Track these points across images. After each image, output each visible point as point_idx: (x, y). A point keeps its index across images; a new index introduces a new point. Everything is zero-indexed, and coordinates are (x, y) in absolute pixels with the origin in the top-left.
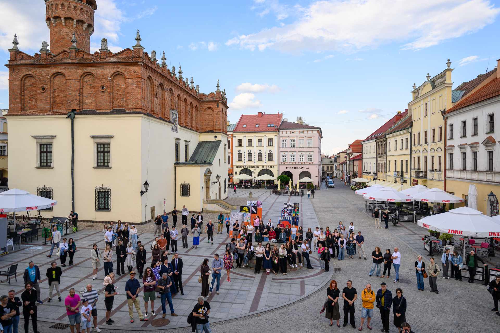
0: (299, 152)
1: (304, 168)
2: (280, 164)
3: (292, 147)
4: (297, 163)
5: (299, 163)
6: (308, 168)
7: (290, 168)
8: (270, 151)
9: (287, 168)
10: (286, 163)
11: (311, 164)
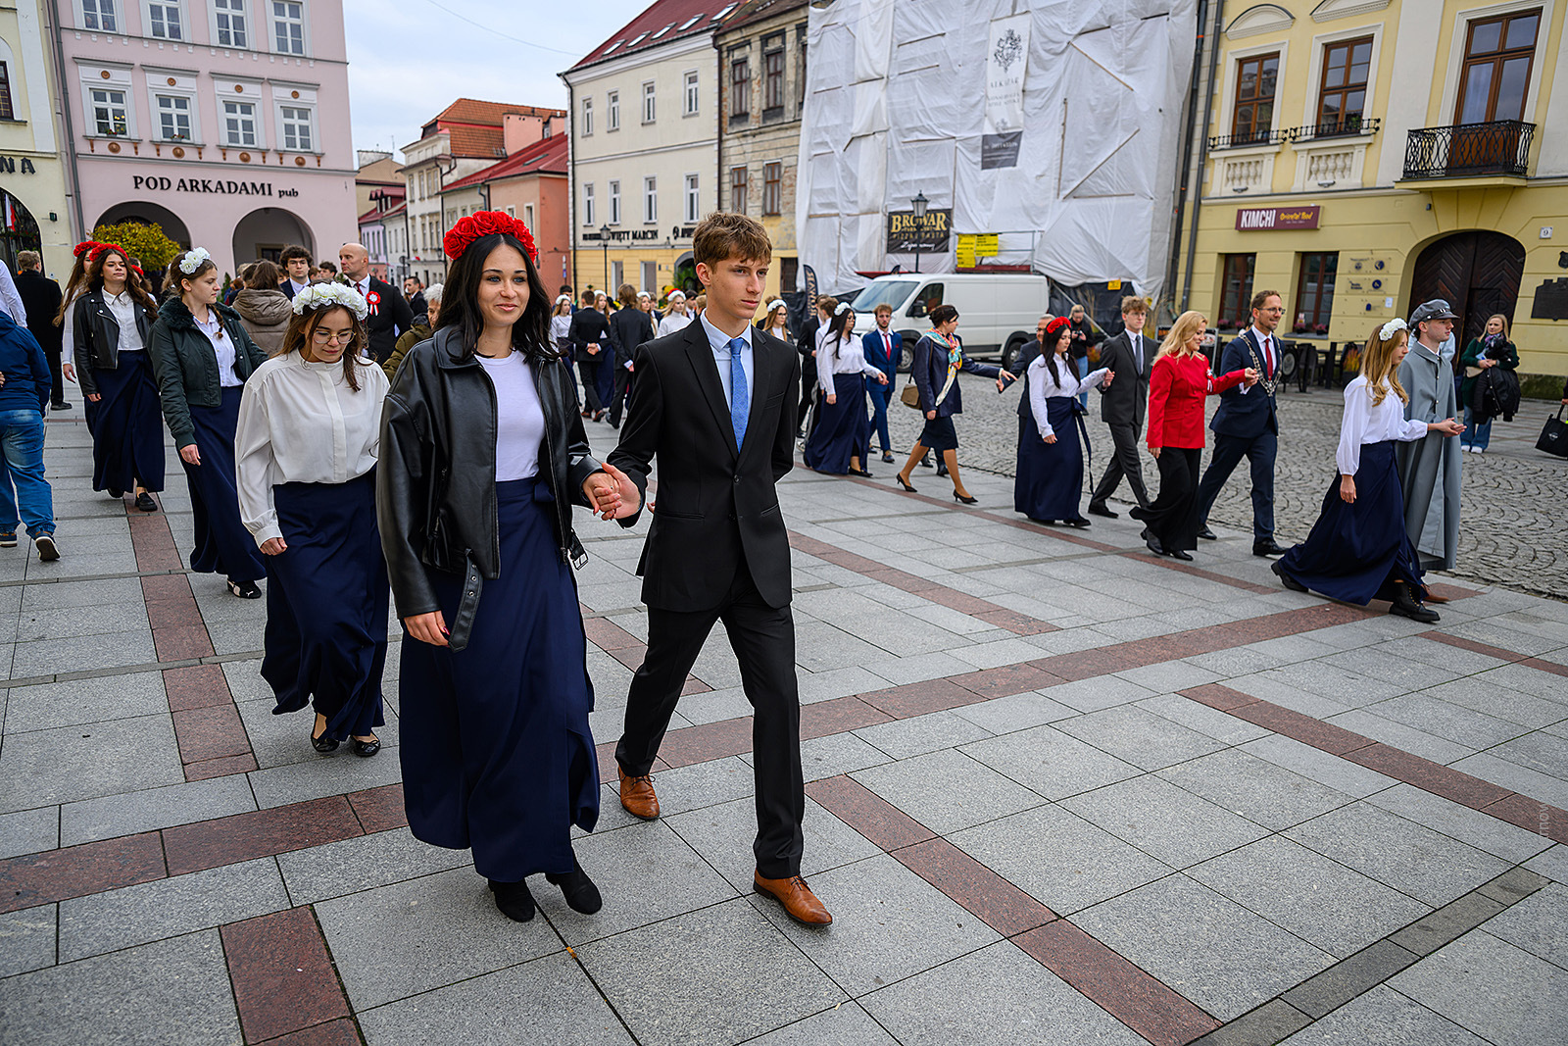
0: (218, 76)
1: (264, 189)
2: (81, 146)
3: (158, 34)
4: (212, 155)
5: (224, 150)
6: (294, 193)
7: (162, 184)
9: (138, 180)
10: (126, 150)
11: (306, 166)
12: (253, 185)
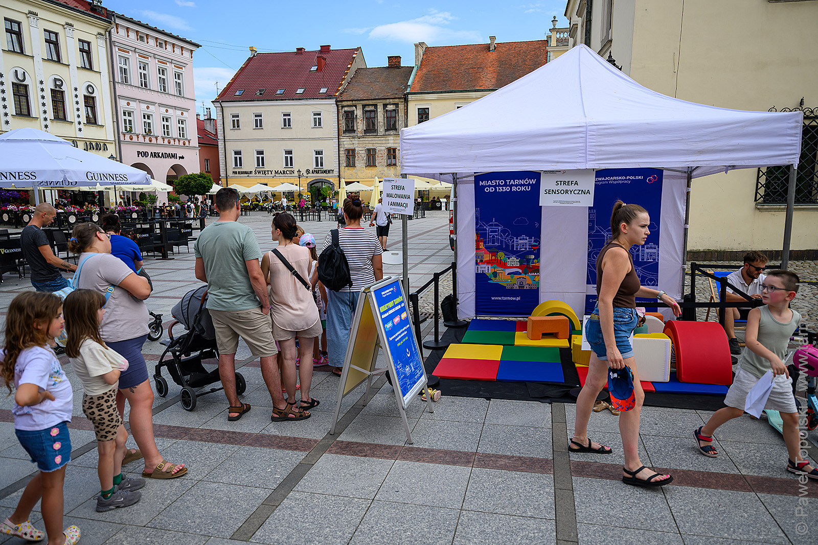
0: (161, 105)
1: (174, 156)
2: (122, 138)
3: (142, 85)
4: (160, 141)
5: (163, 139)
6: (183, 158)
7: (145, 154)
8: (90, 90)
9: (138, 153)
10: (135, 138)
11: (186, 145)
12: (172, 154)
